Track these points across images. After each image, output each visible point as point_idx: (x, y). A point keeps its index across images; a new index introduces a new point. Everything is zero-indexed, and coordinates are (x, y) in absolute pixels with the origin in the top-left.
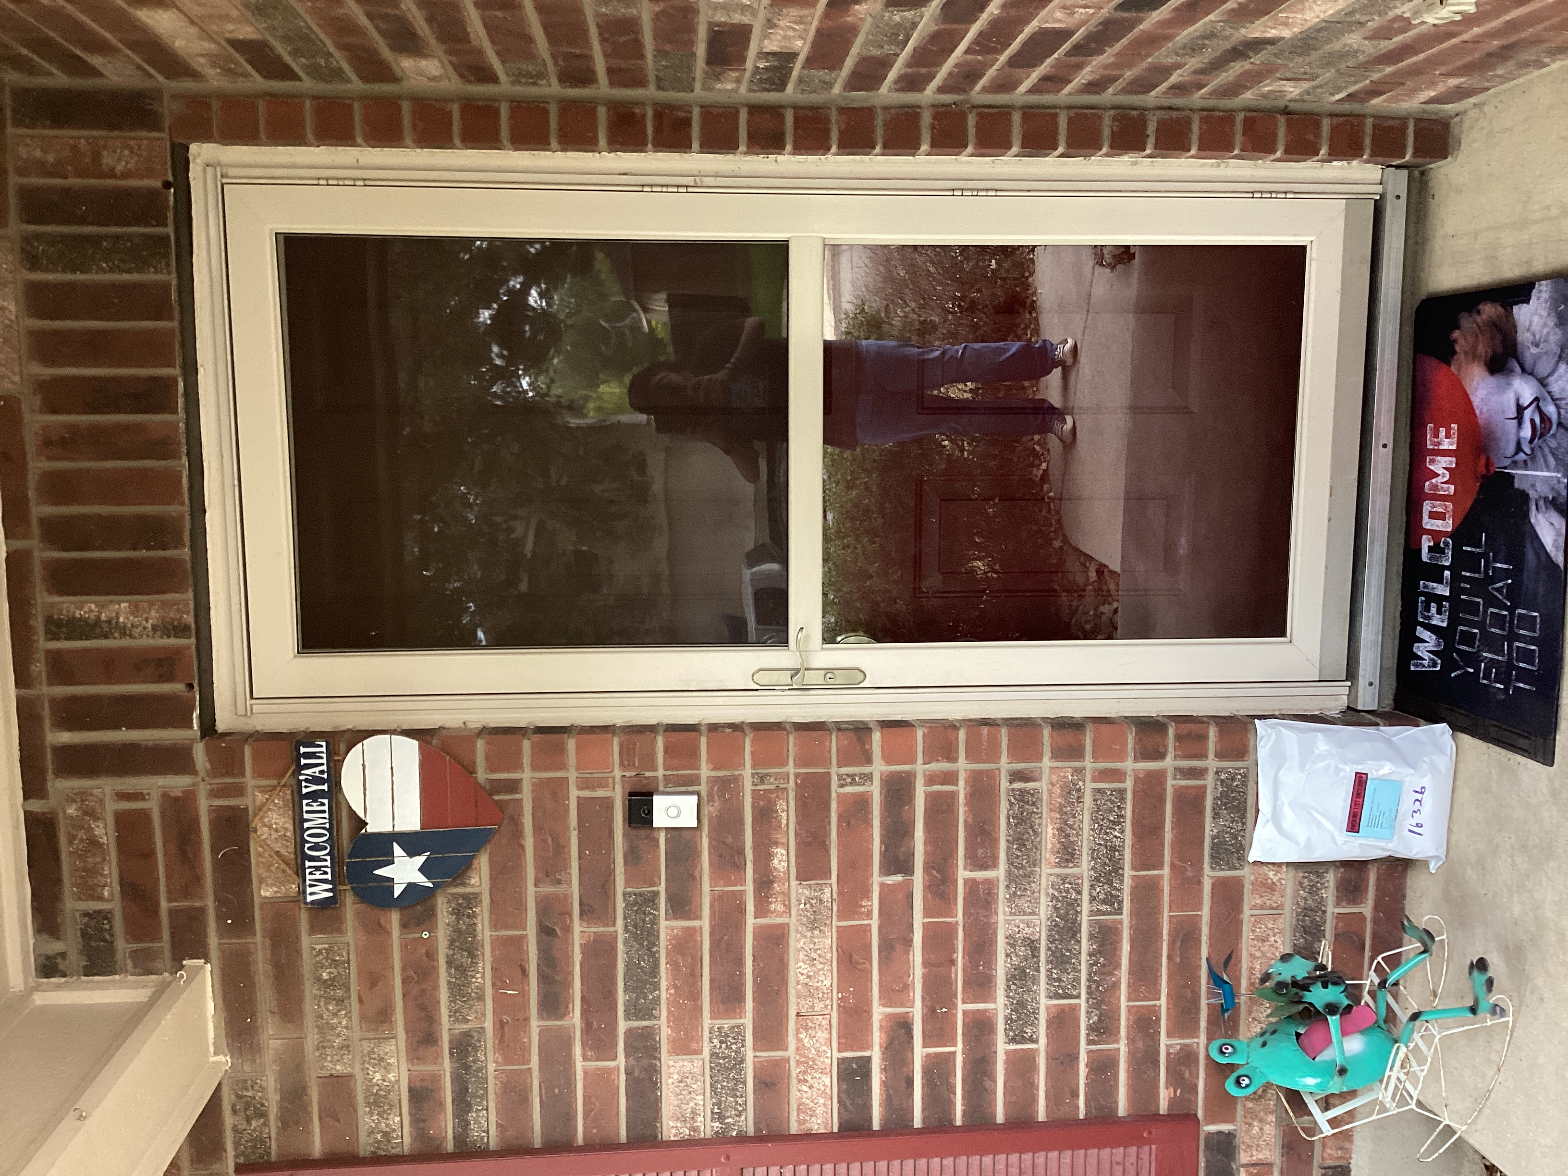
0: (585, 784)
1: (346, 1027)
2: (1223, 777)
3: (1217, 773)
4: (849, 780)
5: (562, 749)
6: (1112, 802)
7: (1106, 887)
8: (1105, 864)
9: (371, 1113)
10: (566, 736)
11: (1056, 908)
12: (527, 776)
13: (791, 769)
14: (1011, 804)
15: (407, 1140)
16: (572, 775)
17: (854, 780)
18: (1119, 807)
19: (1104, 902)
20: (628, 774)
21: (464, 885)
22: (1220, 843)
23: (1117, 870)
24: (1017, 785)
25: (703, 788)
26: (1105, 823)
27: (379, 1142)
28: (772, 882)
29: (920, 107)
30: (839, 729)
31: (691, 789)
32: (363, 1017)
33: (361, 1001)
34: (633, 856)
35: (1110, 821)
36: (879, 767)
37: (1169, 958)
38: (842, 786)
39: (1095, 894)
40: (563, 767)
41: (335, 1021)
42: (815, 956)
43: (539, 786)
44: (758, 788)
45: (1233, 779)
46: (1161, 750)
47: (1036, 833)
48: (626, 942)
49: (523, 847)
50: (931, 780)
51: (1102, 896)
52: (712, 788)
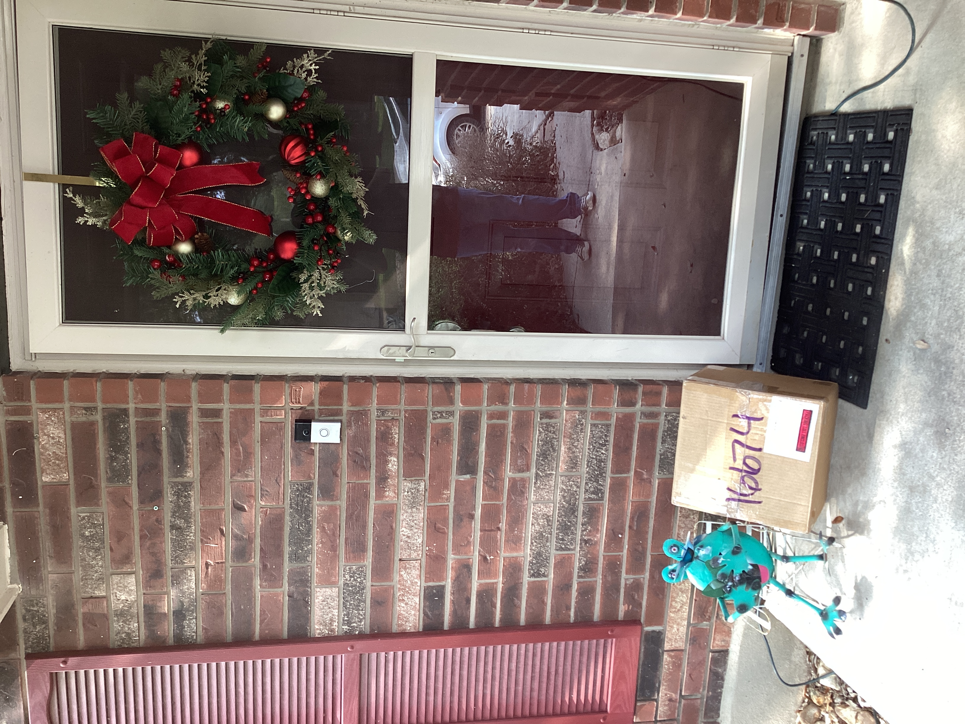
0: (266, 412)
1: (102, 567)
2: (669, 418)
3: (666, 415)
4: (439, 415)
5: (250, 390)
6: (602, 432)
7: (595, 483)
8: (595, 470)
9: (118, 621)
10: (253, 381)
11: (564, 497)
12: (226, 407)
13: (402, 407)
14: (541, 432)
15: (143, 637)
16: (257, 407)
17: (442, 415)
18: (606, 435)
19: (593, 493)
20: (295, 407)
21: (182, 476)
22: (665, 458)
23: (602, 473)
24: (545, 421)
25: (344, 418)
26: (597, 445)
27: (123, 639)
28: (387, 478)
30: (434, 383)
31: (336, 418)
32: (113, 560)
33: (111, 549)
34: (298, 460)
35: (600, 444)
36: (459, 407)
37: (630, 527)
38: (434, 419)
39: (588, 488)
40: (251, 402)
41: (94, 562)
42: (413, 524)
43: (235, 414)
44: (380, 419)
45: (675, 420)
46: (634, 400)
47: (554, 450)
48: (291, 515)
49: (223, 453)
50: (491, 416)
51: (592, 489)
52: (350, 418)
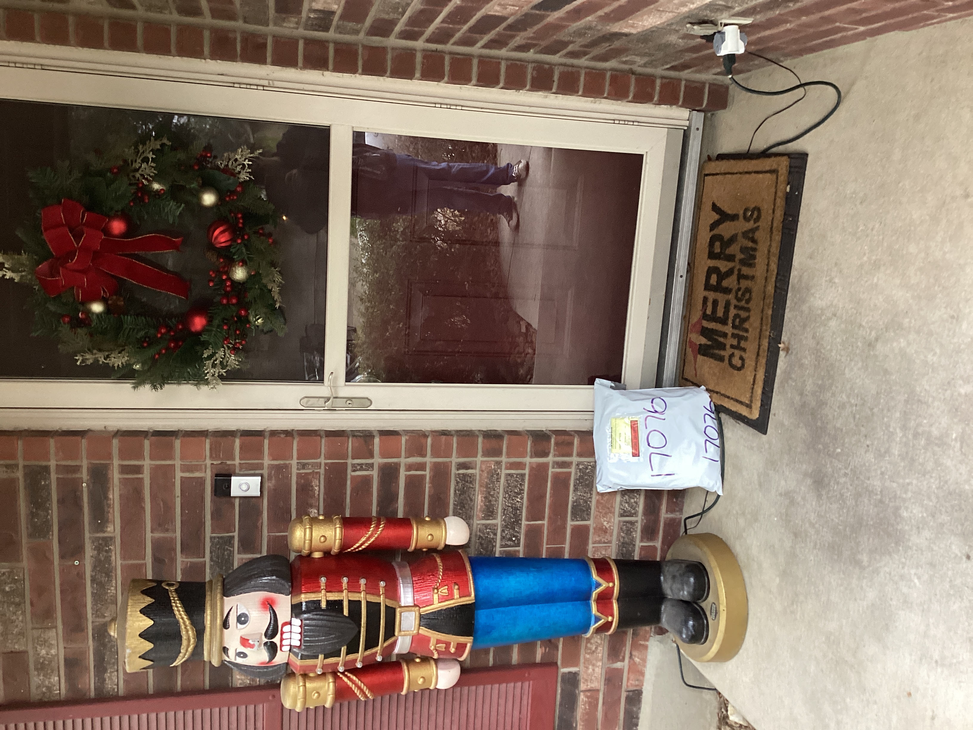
0: (185, 468)
1: (22, 622)
2: (581, 467)
3: (578, 465)
4: (358, 467)
5: (171, 447)
6: (517, 481)
7: (511, 531)
8: (511, 517)
9: (39, 675)
10: (174, 438)
11: (481, 544)
12: (147, 463)
14: (458, 483)
15: (63, 691)
16: (178, 463)
17: (362, 467)
18: (521, 484)
19: (510, 539)
20: (215, 463)
21: (104, 532)
22: (577, 505)
23: (517, 521)
24: (461, 471)
25: (265, 472)
26: (512, 494)
27: (44, 693)
29: (415, 50)
30: (354, 436)
31: (257, 472)
32: (33, 614)
33: (32, 604)
34: (217, 515)
35: (515, 492)
36: (378, 460)
38: (354, 471)
39: (504, 535)
40: (171, 458)
41: (14, 617)
43: (155, 470)
44: (302, 471)
45: (587, 468)
46: (547, 451)
47: (471, 500)
48: (211, 567)
49: (143, 509)
50: (409, 468)
51: (508, 536)
52: (270, 472)
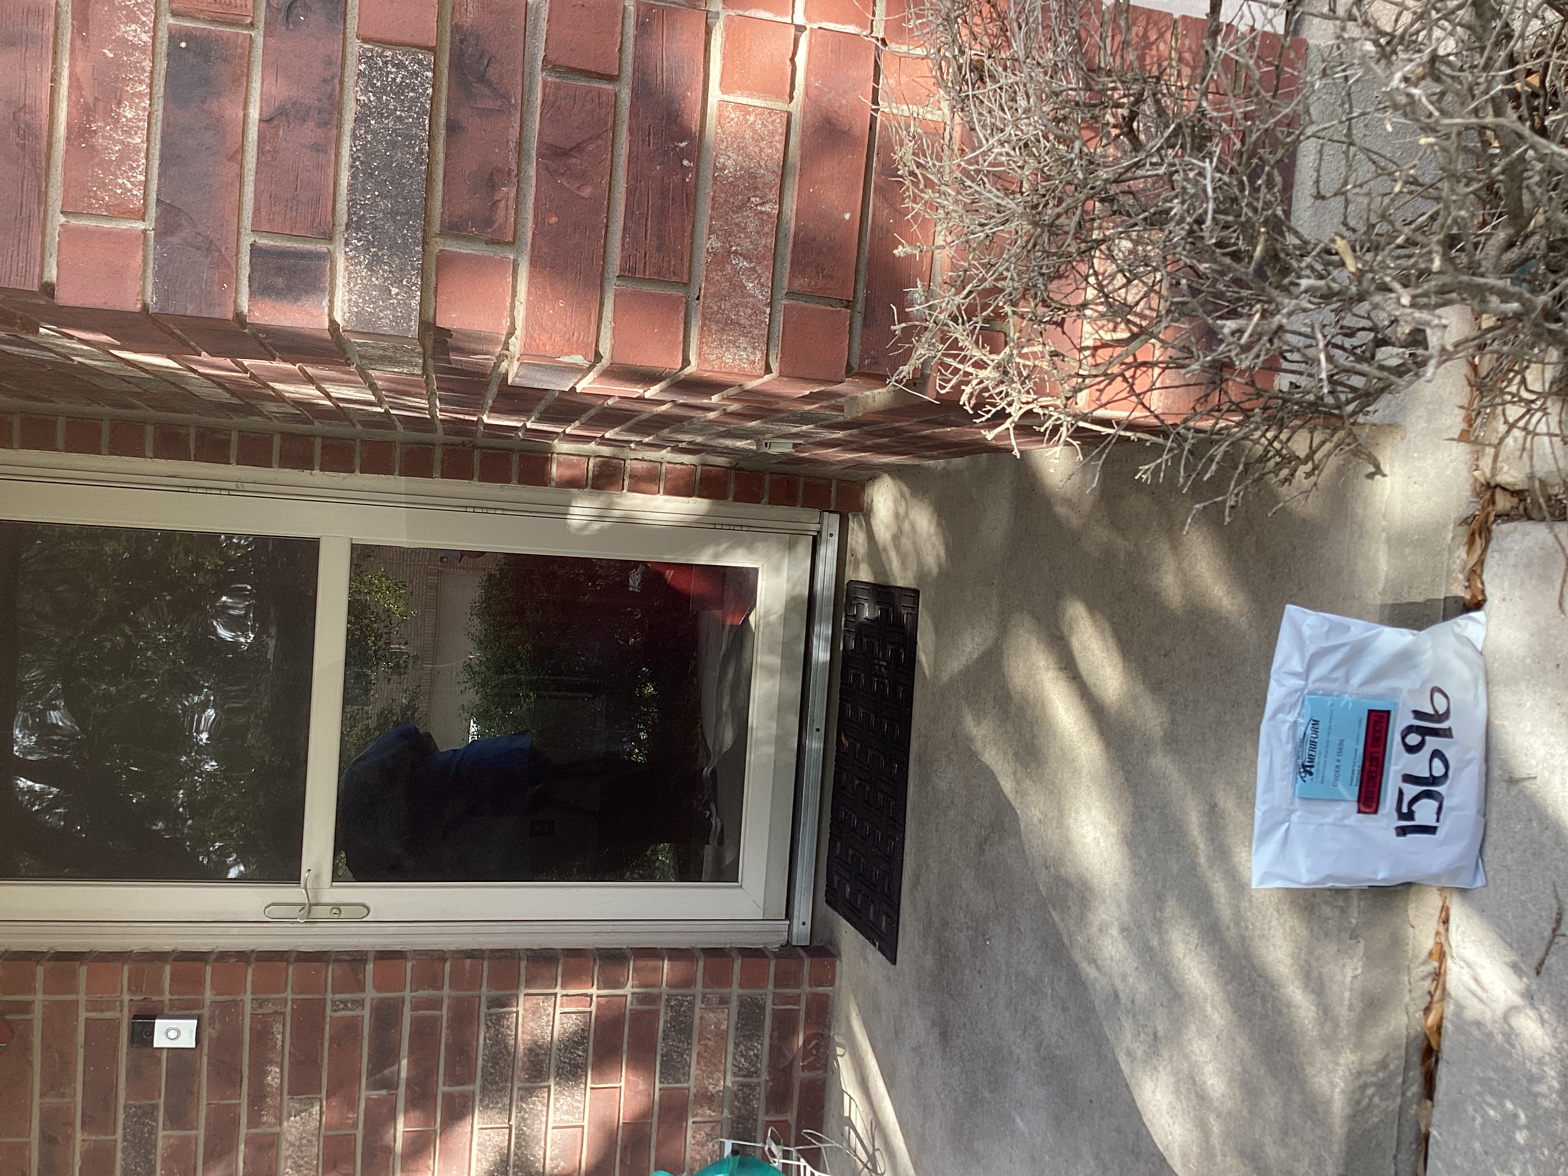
0: (94, 1006)
2: (673, 1003)
3: (668, 1000)
4: (341, 1006)
5: (74, 975)
6: (579, 1025)
7: (569, 1099)
8: (568, 1079)
10: (79, 962)
11: (525, 1118)
12: (39, 998)
13: (289, 995)
14: (488, 1027)
16: (82, 998)
17: (346, 1005)
18: (584, 1029)
19: (567, 1112)
20: (135, 998)
22: (668, 1061)
23: (580, 1083)
24: (495, 1010)
25: (206, 1012)
26: (571, 1044)
28: (265, 1097)
29: (434, 445)
30: (336, 961)
34: (134, 1072)
35: (577, 1041)
36: (370, 994)
37: (622, 1161)
38: (335, 1011)
39: (559, 1105)
40: (75, 991)
42: (302, 1162)
43: (49, 1008)
44: (258, 1011)
45: (681, 1005)
46: (622, 980)
47: (510, 1052)
48: (124, 1150)
49: (31, 1064)
50: (416, 1006)
51: (565, 1108)
52: (214, 1012)
